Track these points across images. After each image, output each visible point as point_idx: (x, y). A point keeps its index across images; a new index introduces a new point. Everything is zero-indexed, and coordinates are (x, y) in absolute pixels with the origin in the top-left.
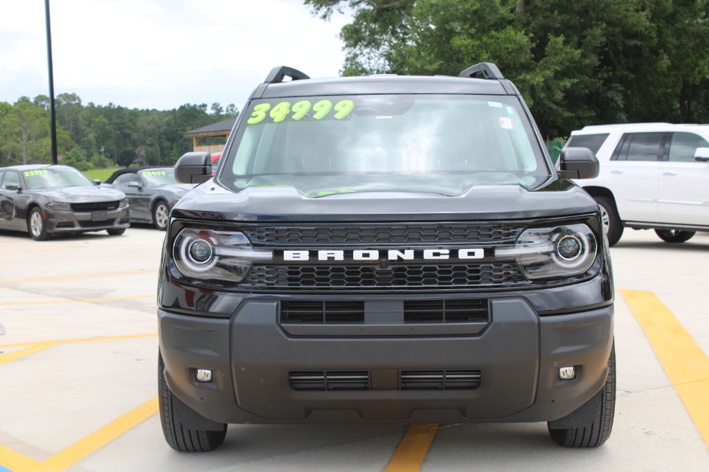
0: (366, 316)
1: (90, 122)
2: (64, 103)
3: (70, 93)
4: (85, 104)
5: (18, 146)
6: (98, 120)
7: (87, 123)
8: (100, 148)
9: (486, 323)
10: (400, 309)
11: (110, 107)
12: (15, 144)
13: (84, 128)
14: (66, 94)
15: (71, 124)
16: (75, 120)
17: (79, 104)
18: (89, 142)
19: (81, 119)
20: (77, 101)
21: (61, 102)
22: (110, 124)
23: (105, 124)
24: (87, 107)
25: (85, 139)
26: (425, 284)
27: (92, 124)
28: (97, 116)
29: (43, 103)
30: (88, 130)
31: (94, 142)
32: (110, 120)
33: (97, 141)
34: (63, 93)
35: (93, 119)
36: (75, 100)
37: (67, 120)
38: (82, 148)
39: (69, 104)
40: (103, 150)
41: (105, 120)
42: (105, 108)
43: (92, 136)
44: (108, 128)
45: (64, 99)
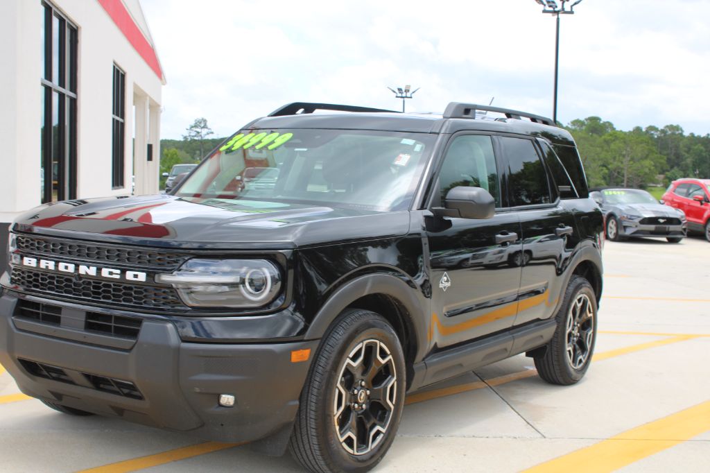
0: (62, 320)
1: (690, 149)
2: (670, 132)
3: (675, 124)
4: (686, 134)
5: (622, 166)
6: (696, 147)
7: (686, 149)
8: (696, 171)
9: (134, 341)
10: (83, 318)
11: (707, 137)
12: (619, 164)
13: (684, 153)
14: (672, 126)
15: (673, 149)
16: (677, 147)
17: (681, 134)
18: (687, 166)
19: (681, 145)
20: (680, 132)
21: (667, 132)
22: (706, 151)
23: (701, 151)
24: (688, 137)
25: (683, 163)
26: (104, 299)
27: (691, 151)
28: (696, 144)
29: (652, 132)
30: (687, 155)
31: (691, 166)
32: (706, 147)
33: (694, 165)
34: (669, 124)
35: (693, 147)
36: (678, 130)
37: (670, 146)
38: (680, 170)
39: (673, 134)
40: (698, 172)
41: (702, 148)
42: (704, 138)
43: (689, 161)
44: (704, 154)
45: (670, 130)
